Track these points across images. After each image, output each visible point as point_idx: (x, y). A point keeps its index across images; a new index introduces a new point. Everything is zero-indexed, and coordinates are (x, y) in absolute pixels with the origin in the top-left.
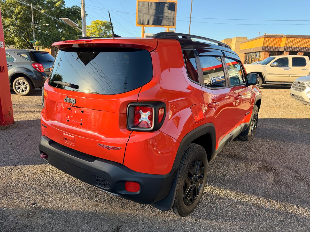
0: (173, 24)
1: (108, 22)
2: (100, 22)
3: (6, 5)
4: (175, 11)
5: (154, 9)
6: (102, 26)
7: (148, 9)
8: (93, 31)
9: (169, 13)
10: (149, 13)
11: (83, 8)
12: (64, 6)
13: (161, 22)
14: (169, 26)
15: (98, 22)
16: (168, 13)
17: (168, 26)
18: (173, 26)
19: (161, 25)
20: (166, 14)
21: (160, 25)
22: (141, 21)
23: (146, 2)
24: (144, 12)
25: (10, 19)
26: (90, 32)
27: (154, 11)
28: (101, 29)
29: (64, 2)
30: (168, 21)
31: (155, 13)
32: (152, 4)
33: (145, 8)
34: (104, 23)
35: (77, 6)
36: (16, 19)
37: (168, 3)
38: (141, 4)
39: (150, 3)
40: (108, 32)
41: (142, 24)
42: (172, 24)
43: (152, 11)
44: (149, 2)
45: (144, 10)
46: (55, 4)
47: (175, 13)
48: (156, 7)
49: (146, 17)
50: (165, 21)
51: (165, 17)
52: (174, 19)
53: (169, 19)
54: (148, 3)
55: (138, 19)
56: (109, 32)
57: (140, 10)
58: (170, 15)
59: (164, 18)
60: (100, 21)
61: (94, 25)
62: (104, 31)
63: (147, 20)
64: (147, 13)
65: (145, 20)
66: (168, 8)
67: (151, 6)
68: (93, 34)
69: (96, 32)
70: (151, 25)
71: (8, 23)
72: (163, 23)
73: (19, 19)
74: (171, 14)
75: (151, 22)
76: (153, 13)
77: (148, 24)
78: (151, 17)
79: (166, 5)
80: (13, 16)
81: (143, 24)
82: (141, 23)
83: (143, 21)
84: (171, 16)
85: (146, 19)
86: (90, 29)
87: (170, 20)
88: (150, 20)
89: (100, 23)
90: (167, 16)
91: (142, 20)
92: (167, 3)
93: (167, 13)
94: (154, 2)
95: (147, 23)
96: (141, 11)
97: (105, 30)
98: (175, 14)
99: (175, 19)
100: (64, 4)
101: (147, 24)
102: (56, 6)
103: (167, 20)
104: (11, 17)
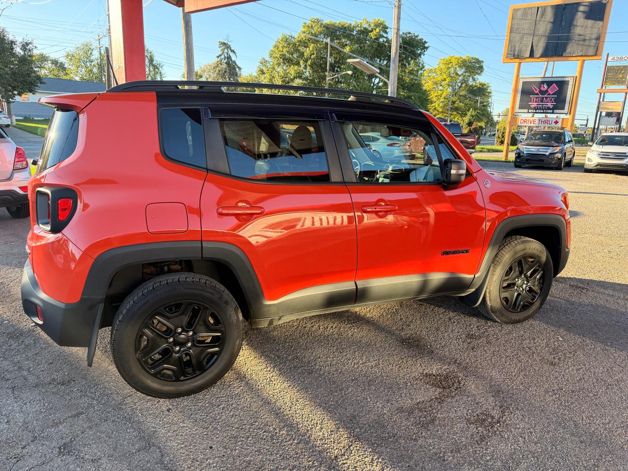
0: (595, 50)
1: (472, 58)
2: (457, 60)
3: (295, 44)
4: (605, 19)
5: (550, 22)
6: (460, 67)
7: (534, 24)
8: (440, 78)
9: (586, 27)
10: (536, 33)
11: (396, 36)
12: (385, 35)
13: (564, 50)
14: (584, 56)
15: (451, 61)
16: (584, 27)
17: (582, 56)
18: (596, 55)
19: (564, 55)
20: (578, 30)
21: (561, 56)
22: (514, 50)
23: (531, 8)
24: (525, 32)
25: (296, 67)
26: (434, 80)
27: (550, 26)
28: (457, 74)
29: (387, 28)
30: (583, 45)
31: (550, 30)
32: (545, 10)
33: (528, 21)
34: (464, 61)
35: (410, 33)
36: (305, 67)
37: (587, 4)
38: (519, 14)
39: (540, 10)
40: (471, 80)
41: (516, 58)
42: (591, 51)
43: (545, 27)
44: (538, 8)
45: (526, 26)
46: (370, 34)
47: (603, 26)
48: (556, 15)
49: (528, 41)
50: (576, 46)
51: (577, 38)
52: (598, 39)
53: (584, 40)
54: (537, 10)
55: (510, 47)
56: (473, 78)
57: (516, 27)
58: (588, 31)
59: (573, 40)
60: (456, 58)
61: (443, 67)
62: (462, 76)
63: (529, 49)
64: (532, 32)
65: (524, 48)
66: (584, 15)
67: (543, 15)
68: (439, 85)
69: (446, 81)
70: (538, 58)
71: (293, 75)
72: (569, 50)
73: (310, 66)
74: (592, 27)
75: (538, 52)
76: (546, 30)
77: (532, 55)
78: (539, 40)
79: (581, 8)
80: (301, 62)
81: (518, 58)
82: (514, 55)
83: (520, 51)
84: (592, 34)
85: (526, 47)
86: (434, 74)
87: (587, 43)
88: (537, 46)
89: (454, 62)
90: (581, 33)
91: (517, 49)
92: (585, 4)
93: (582, 27)
94: (552, 6)
95: (528, 54)
96: (519, 28)
97: (464, 76)
98: (605, 28)
99: (601, 40)
100: (386, 33)
101: (528, 56)
102: (371, 38)
103: (581, 43)
104: (298, 64)
